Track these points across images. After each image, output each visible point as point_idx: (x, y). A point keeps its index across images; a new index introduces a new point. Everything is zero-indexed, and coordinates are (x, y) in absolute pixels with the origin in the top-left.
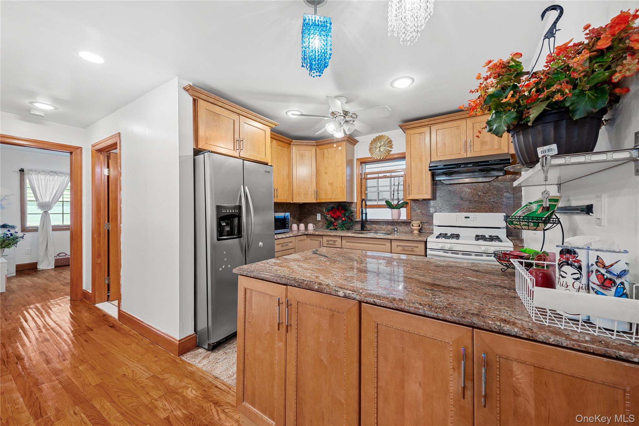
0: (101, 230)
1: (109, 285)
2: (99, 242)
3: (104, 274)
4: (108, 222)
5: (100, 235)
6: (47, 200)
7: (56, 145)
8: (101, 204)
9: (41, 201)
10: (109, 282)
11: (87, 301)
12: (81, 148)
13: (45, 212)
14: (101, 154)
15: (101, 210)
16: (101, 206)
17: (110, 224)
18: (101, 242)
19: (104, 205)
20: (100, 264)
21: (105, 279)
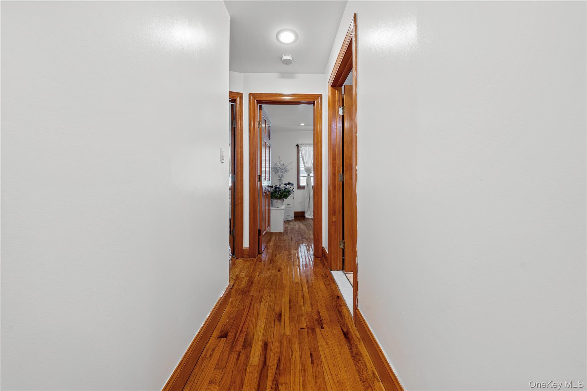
0: (336, 182)
1: (343, 250)
2: (334, 197)
3: (339, 236)
4: (343, 172)
5: (335, 188)
6: (310, 166)
7: (303, 96)
8: (336, 151)
9: (306, 166)
10: (344, 246)
11: (325, 262)
12: (321, 95)
13: (308, 174)
14: (336, 89)
15: (336, 158)
16: (336, 153)
17: (345, 175)
18: (336, 196)
19: (339, 152)
20: (335, 222)
21: (340, 242)
